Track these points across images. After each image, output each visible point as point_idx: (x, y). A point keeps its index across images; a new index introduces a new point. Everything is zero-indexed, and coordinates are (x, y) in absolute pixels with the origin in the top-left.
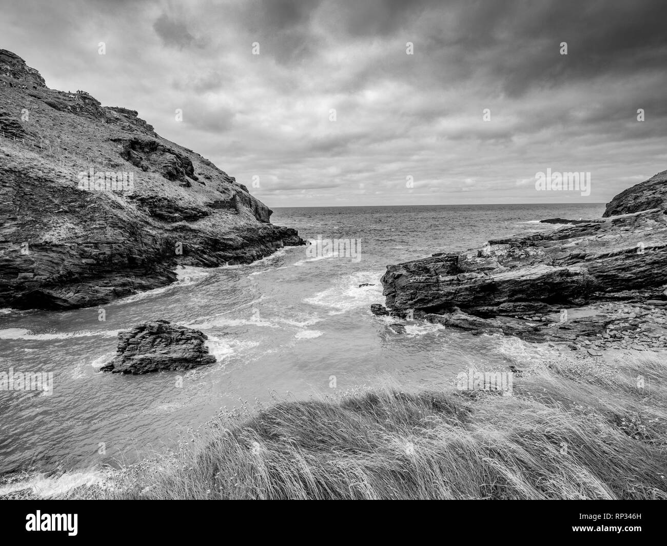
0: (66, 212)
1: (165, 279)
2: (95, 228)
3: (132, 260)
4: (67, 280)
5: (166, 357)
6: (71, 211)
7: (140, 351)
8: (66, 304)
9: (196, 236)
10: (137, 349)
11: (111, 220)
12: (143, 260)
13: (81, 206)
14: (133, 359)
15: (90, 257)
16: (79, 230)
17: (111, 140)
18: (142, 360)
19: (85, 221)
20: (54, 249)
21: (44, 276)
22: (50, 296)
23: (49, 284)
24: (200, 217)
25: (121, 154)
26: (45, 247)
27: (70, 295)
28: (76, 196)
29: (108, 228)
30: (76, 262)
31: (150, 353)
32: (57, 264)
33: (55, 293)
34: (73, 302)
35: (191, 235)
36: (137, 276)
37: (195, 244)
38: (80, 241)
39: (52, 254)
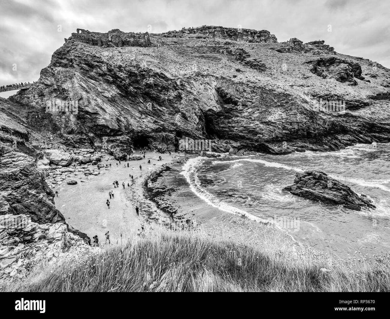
0: (279, 106)
1: (328, 147)
2: (292, 114)
3: (309, 133)
4: (277, 140)
5: (321, 195)
6: (282, 106)
7: (306, 186)
8: (273, 152)
9: (355, 121)
10: (305, 185)
11: (300, 110)
12: (316, 134)
13: (287, 103)
14: (302, 189)
15: (287, 130)
16: (284, 116)
17: (306, 63)
18: (307, 191)
19: (287, 111)
20: (272, 124)
21: (266, 137)
22: (267, 147)
23: (267, 141)
24: (361, 107)
25: (311, 70)
26: (268, 123)
27: (276, 148)
28: (284, 98)
29: (298, 114)
30: (280, 131)
31: (312, 189)
32: (272, 132)
33: (270, 146)
34: (277, 152)
35: (352, 119)
36: (310, 143)
37: (354, 126)
38: (283, 121)
39: (271, 127)
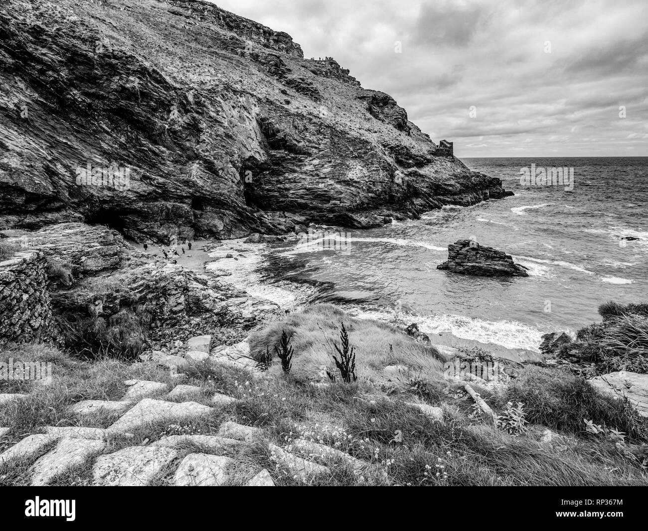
0: (356, 157)
1: (411, 214)
2: (374, 170)
3: (392, 197)
4: (361, 208)
6: (359, 157)
7: (469, 260)
8: (359, 226)
9: (423, 181)
10: (466, 259)
11: (382, 164)
12: (399, 198)
13: (365, 153)
14: (463, 266)
15: (372, 192)
16: (365, 171)
17: (359, 98)
19: (368, 165)
20: (354, 184)
21: (347, 204)
22: (351, 218)
23: (350, 210)
24: (425, 164)
25: (367, 109)
26: (349, 183)
27: (363, 219)
28: (361, 145)
29: (381, 170)
30: (366, 195)
32: (355, 195)
33: (356, 217)
34: (364, 224)
35: (420, 179)
36: (394, 210)
37: (423, 187)
38: (366, 179)
39: (352, 188)
